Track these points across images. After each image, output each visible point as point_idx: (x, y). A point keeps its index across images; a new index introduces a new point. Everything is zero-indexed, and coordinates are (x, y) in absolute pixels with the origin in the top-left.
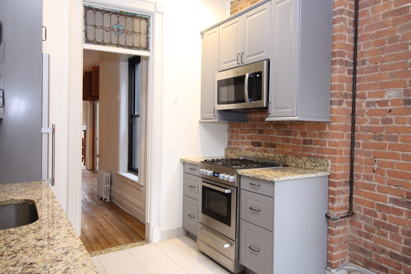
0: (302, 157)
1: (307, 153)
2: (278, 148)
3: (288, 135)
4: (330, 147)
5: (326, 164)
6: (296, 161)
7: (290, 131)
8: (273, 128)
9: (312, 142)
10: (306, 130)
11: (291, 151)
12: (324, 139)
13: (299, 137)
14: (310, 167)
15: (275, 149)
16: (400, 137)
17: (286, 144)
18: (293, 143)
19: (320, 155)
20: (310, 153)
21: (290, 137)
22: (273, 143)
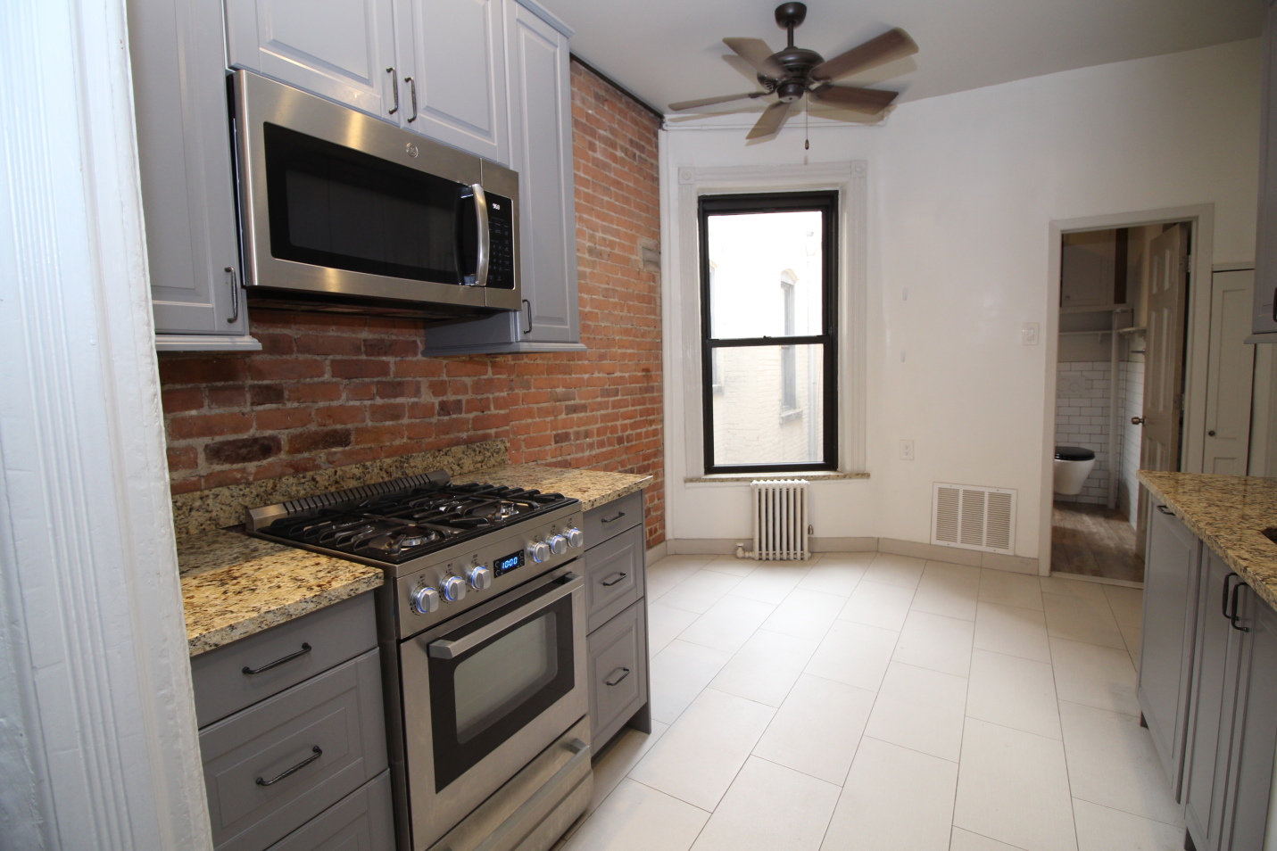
0: (453, 448)
1: (451, 436)
2: (357, 443)
3: (395, 397)
4: (497, 412)
5: (503, 448)
6: (438, 464)
7: (400, 384)
8: (333, 376)
9: (461, 404)
10: (444, 377)
11: (405, 440)
12: (485, 396)
13: (427, 398)
14: (472, 468)
15: (347, 448)
16: (532, 380)
17: (388, 423)
18: (410, 417)
19: (481, 432)
20: (457, 434)
21: (400, 400)
22: (335, 431)
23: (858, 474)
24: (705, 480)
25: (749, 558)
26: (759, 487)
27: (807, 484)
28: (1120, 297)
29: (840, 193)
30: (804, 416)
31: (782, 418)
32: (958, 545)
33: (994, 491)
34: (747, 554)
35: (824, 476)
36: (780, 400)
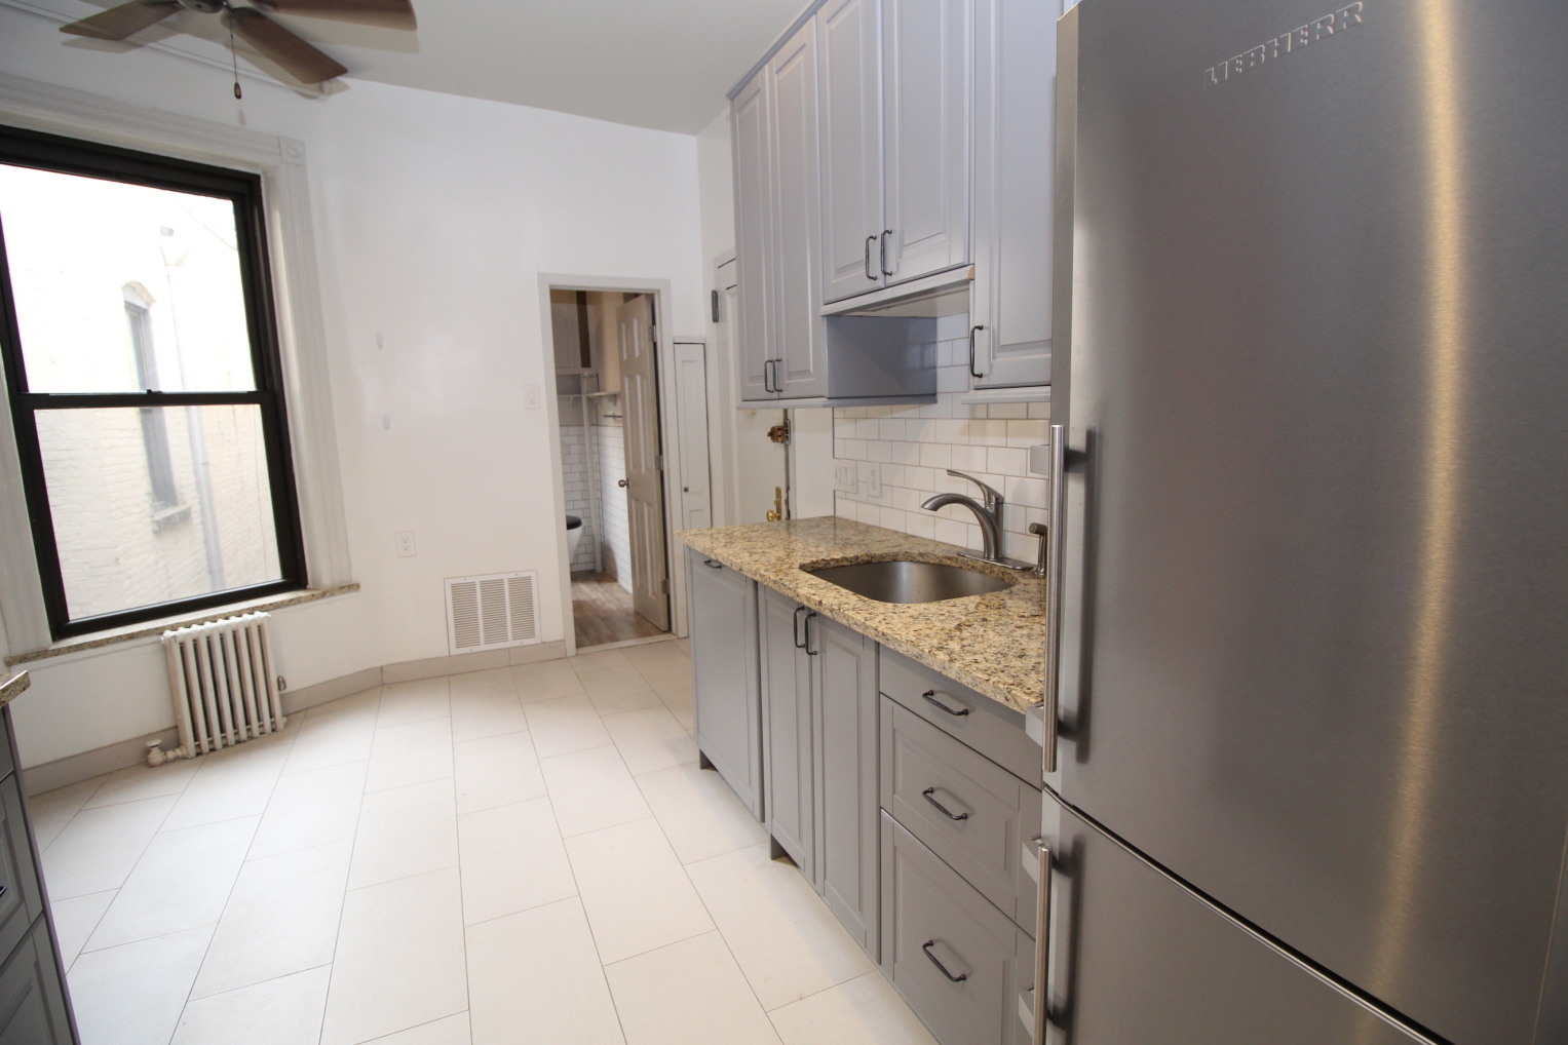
23: (343, 587)
24: (58, 652)
25: (177, 759)
26: (180, 639)
27: (266, 617)
28: (586, 362)
29: (262, 179)
30: (194, 516)
31: (158, 522)
32: (483, 647)
33: (513, 576)
34: (171, 754)
35: (291, 601)
36: (148, 494)
